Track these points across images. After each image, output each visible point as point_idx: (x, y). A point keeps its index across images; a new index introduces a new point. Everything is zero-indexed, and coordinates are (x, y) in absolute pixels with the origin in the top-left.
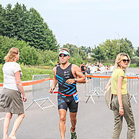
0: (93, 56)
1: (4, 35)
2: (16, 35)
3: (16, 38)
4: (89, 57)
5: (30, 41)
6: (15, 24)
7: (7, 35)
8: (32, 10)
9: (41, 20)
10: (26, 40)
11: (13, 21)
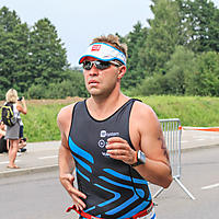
1: (218, 50)
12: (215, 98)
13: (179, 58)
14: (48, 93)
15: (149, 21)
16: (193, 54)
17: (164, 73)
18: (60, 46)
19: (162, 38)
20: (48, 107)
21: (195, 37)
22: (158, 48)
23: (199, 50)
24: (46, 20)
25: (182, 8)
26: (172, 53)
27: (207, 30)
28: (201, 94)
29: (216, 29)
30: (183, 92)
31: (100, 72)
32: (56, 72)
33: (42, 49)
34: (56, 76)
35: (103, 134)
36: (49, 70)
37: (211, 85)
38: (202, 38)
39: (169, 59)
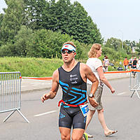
0: (137, 50)
1: (47, 29)
2: (60, 28)
3: (60, 31)
4: (134, 51)
5: (74, 35)
6: (58, 18)
7: (51, 28)
8: (76, 4)
9: (85, 14)
10: (71, 34)
11: (57, 14)
12: (45, 59)
15: (4, 9)
16: (32, 30)
17: (13, 43)
19: (13, 20)
21: (33, 20)
22: (10, 27)
23: (36, 28)
25: (25, 1)
26: (19, 30)
27: (41, 15)
28: (36, 56)
30: (25, 55)
35: (71, 76)
37: (43, 51)
38: (38, 21)
39: (17, 33)
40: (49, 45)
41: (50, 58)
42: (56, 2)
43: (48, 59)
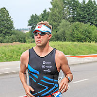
1: (80, 22)
2: (89, 21)
3: (89, 23)
6: (88, 14)
7: (82, 21)
11: (87, 12)
12: (79, 43)
13: (63, 25)
14: (5, 40)
15: (50, 9)
16: (69, 23)
17: (57, 32)
18: (10, 20)
19: (56, 16)
20: (5, 47)
21: (70, 16)
22: (54, 20)
23: (72, 22)
24: (4, 8)
25: (64, 3)
26: (60, 23)
27: (76, 12)
28: (73, 41)
29: (80, 12)
30: (65, 40)
31: (42, 37)
32: (8, 31)
33: (2, 21)
34: (9, 33)
36: (6, 30)
37: (77, 37)
38: (73, 16)
39: (59, 25)
40: (82, 33)
41: (83, 42)
42: (86, 3)
43: (81, 43)
